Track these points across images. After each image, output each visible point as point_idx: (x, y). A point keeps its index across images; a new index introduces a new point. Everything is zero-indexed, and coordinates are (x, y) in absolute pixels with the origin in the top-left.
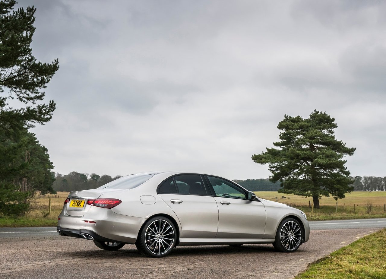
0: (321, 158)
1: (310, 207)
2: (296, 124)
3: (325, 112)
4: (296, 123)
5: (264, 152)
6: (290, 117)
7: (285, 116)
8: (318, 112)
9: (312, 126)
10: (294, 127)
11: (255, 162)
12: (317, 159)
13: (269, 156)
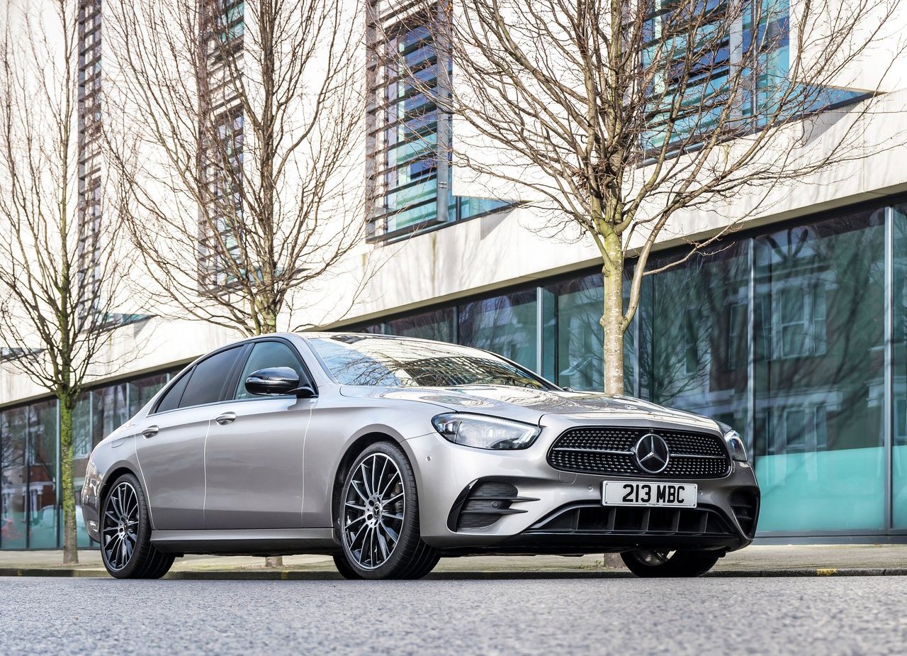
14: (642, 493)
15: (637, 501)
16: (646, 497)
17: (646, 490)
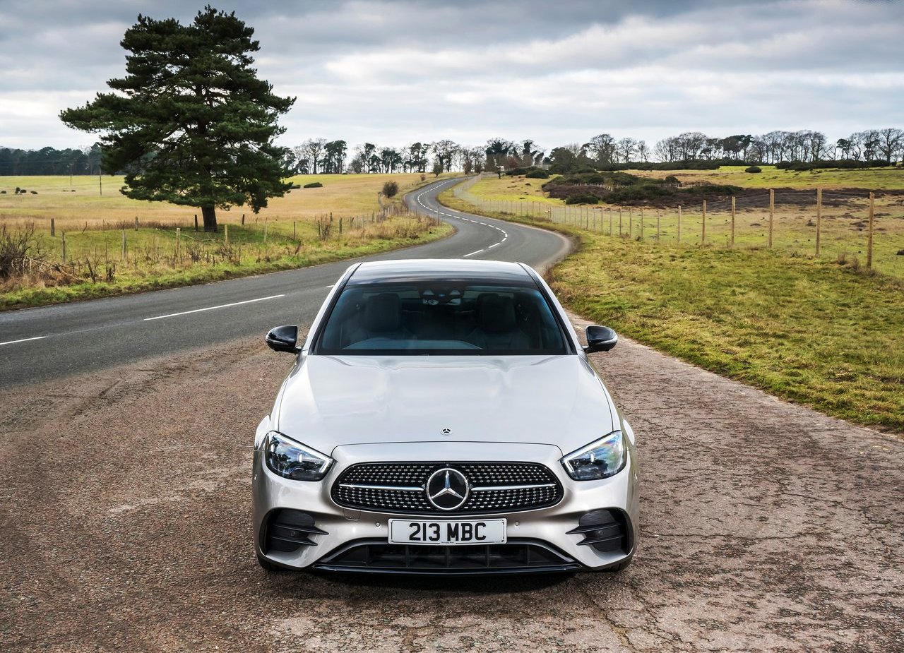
0: (231, 122)
1: (197, 228)
2: (167, 39)
3: (233, 13)
4: (167, 36)
5: (91, 104)
6: (150, 21)
7: (140, 18)
8: (215, 11)
9: (206, 45)
10: (163, 46)
11: (68, 126)
12: (223, 124)
13: (104, 113)
14: (430, 532)
15: (425, 539)
16: (435, 536)
17: (435, 528)
